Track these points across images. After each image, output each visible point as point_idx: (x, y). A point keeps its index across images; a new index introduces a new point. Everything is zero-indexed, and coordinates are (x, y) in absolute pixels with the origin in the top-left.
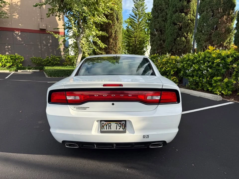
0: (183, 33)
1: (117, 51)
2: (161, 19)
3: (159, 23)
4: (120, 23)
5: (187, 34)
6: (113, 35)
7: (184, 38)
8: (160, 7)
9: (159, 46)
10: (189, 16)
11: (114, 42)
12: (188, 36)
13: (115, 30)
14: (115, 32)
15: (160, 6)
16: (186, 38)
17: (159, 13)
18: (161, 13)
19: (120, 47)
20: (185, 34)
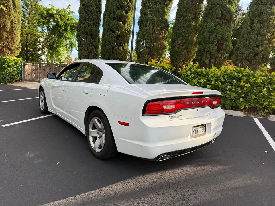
0: (121, 43)
1: (14, 50)
2: (92, 22)
3: (89, 26)
4: (18, 13)
5: (125, 44)
6: (9, 27)
7: (121, 48)
8: (90, 9)
9: (90, 52)
10: (126, 26)
11: (9, 37)
12: (125, 46)
13: (11, 20)
14: (11, 23)
15: (90, 7)
16: (123, 48)
17: (89, 15)
18: (91, 15)
19: (18, 45)
20: (123, 43)
